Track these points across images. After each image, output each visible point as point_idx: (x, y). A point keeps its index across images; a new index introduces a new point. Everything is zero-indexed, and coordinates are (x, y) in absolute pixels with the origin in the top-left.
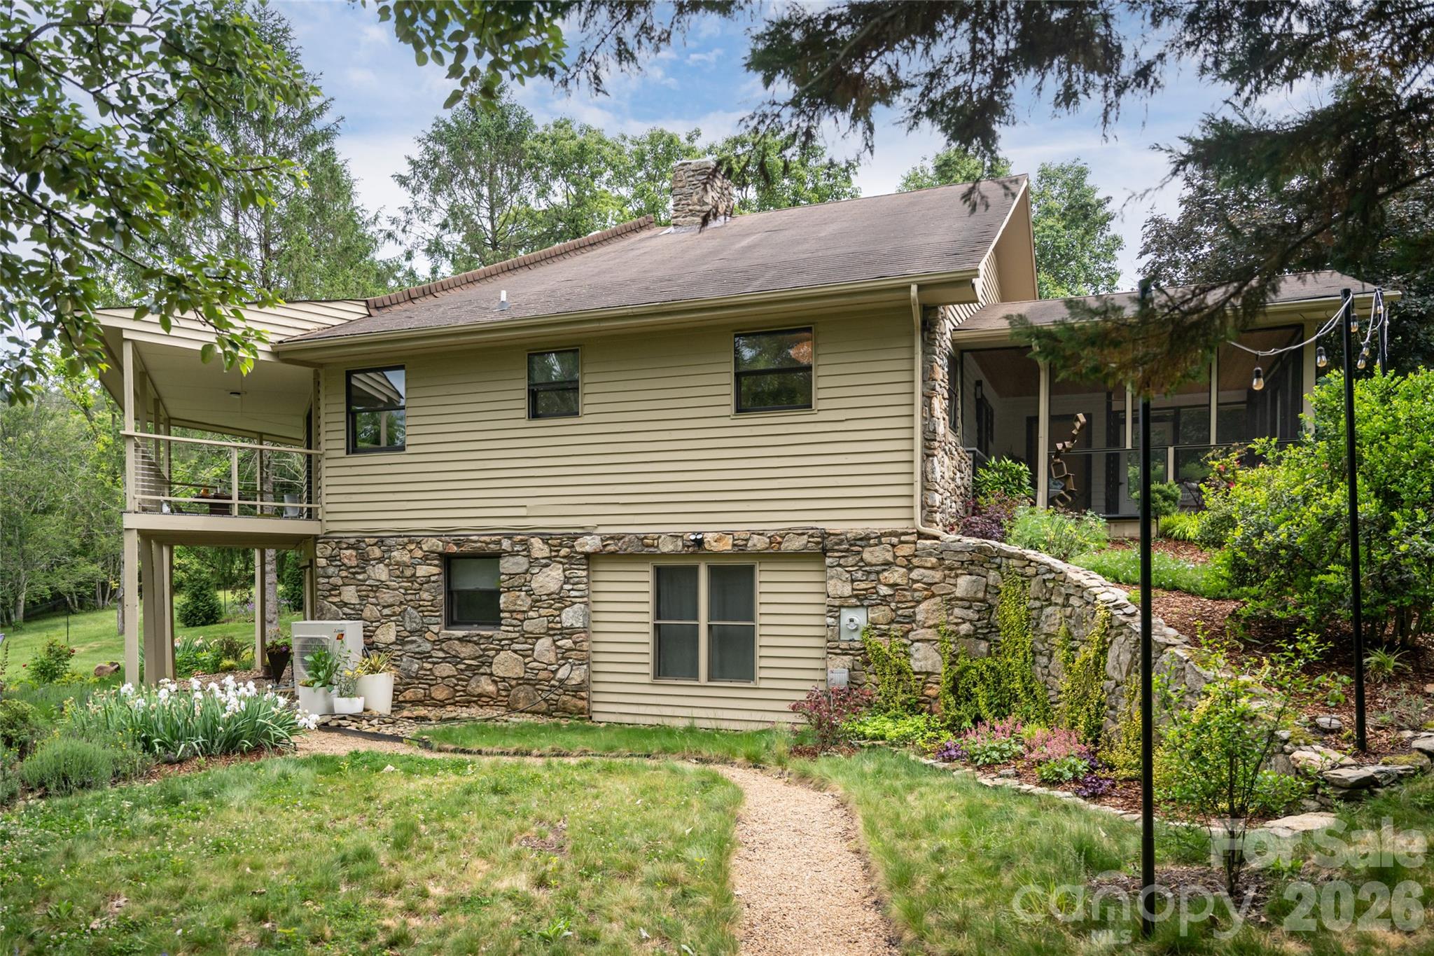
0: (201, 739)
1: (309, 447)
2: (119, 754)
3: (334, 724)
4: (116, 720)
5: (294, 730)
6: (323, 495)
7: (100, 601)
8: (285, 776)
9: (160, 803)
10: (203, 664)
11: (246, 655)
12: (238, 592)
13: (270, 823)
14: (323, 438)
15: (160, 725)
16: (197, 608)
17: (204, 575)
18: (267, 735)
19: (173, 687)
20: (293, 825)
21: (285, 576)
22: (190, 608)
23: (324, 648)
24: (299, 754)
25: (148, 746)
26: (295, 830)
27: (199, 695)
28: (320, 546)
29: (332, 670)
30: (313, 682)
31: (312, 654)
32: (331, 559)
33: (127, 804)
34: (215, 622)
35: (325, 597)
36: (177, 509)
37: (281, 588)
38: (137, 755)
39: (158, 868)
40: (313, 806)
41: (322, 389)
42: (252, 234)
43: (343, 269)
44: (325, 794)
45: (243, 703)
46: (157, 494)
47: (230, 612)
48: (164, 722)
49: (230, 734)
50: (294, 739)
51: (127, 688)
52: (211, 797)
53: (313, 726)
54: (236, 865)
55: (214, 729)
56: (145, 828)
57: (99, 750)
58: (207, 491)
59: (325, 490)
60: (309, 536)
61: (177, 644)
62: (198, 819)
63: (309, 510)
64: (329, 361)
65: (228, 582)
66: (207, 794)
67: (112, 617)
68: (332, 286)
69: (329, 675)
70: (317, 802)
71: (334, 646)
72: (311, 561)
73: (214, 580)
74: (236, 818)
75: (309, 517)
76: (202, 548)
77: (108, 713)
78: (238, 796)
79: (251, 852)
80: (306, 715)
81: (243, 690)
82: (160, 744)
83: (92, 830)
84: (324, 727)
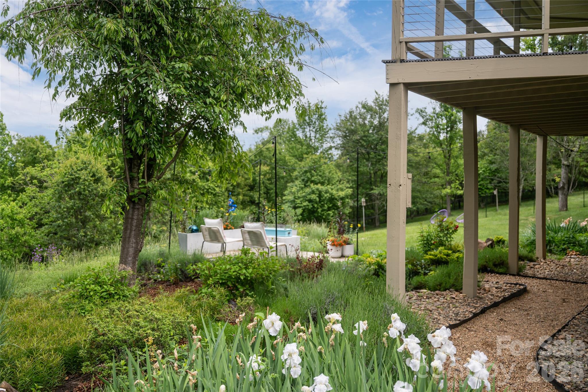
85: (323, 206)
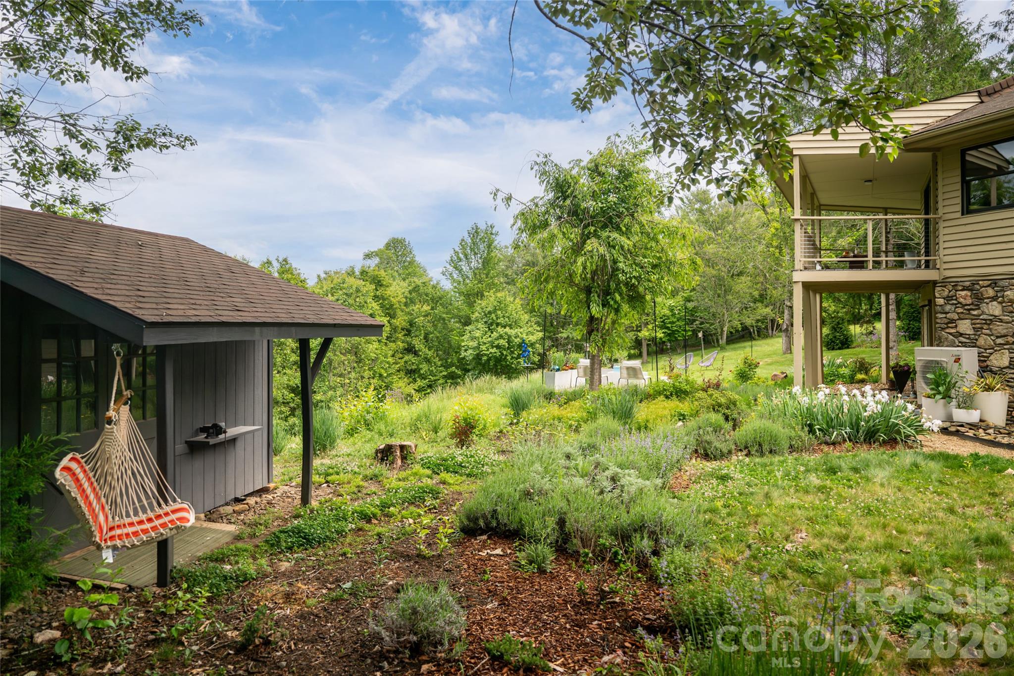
0: (848, 430)
1: (927, 213)
2: (793, 434)
3: (953, 429)
4: (790, 410)
5: (920, 430)
6: (941, 249)
7: (770, 331)
8: (916, 465)
9: (823, 471)
10: (843, 376)
11: (874, 372)
12: (865, 326)
13: (908, 499)
14: (940, 205)
15: (820, 417)
16: (835, 337)
17: (840, 315)
18: (899, 432)
19: (827, 391)
20: (928, 505)
21: (901, 314)
22: (830, 337)
23: (943, 368)
24: (925, 449)
25: (811, 431)
26: (930, 509)
27: (846, 398)
28: (938, 289)
29: (950, 386)
30: (935, 395)
31: (934, 373)
32: (948, 299)
33: (802, 469)
34: (848, 348)
35: (943, 329)
36: (826, 267)
37: (898, 323)
38: (804, 435)
39: (827, 517)
40: (943, 493)
41: (940, 168)
42: (877, 66)
43: (951, 73)
44: (952, 484)
45: (879, 406)
46: (813, 257)
47: (859, 340)
48: (822, 415)
49: (869, 428)
50: (919, 437)
51: (797, 389)
52: (860, 473)
53: (936, 429)
54: (885, 527)
55: (858, 425)
56: (815, 487)
57: (781, 429)
58: (847, 253)
59: (942, 245)
60: (927, 282)
61: (824, 362)
62: (851, 487)
63: (927, 262)
64: (943, 145)
65: (857, 319)
66: (856, 470)
67: (778, 343)
68: (942, 88)
69: (948, 389)
70: (946, 489)
71: (952, 368)
72: (930, 301)
73: (847, 317)
74: (881, 492)
75: (927, 266)
76: (837, 295)
77: (785, 404)
78: (880, 475)
79: (895, 519)
80: (929, 420)
81: (878, 397)
82: (819, 430)
83: (780, 482)
84: (944, 431)
85: (512, 352)
